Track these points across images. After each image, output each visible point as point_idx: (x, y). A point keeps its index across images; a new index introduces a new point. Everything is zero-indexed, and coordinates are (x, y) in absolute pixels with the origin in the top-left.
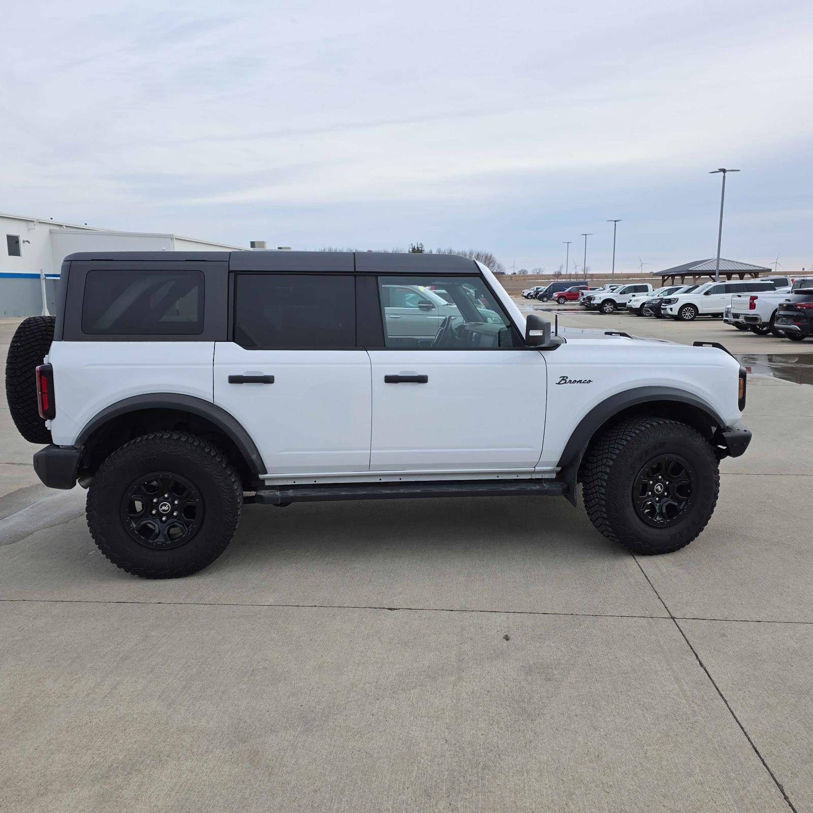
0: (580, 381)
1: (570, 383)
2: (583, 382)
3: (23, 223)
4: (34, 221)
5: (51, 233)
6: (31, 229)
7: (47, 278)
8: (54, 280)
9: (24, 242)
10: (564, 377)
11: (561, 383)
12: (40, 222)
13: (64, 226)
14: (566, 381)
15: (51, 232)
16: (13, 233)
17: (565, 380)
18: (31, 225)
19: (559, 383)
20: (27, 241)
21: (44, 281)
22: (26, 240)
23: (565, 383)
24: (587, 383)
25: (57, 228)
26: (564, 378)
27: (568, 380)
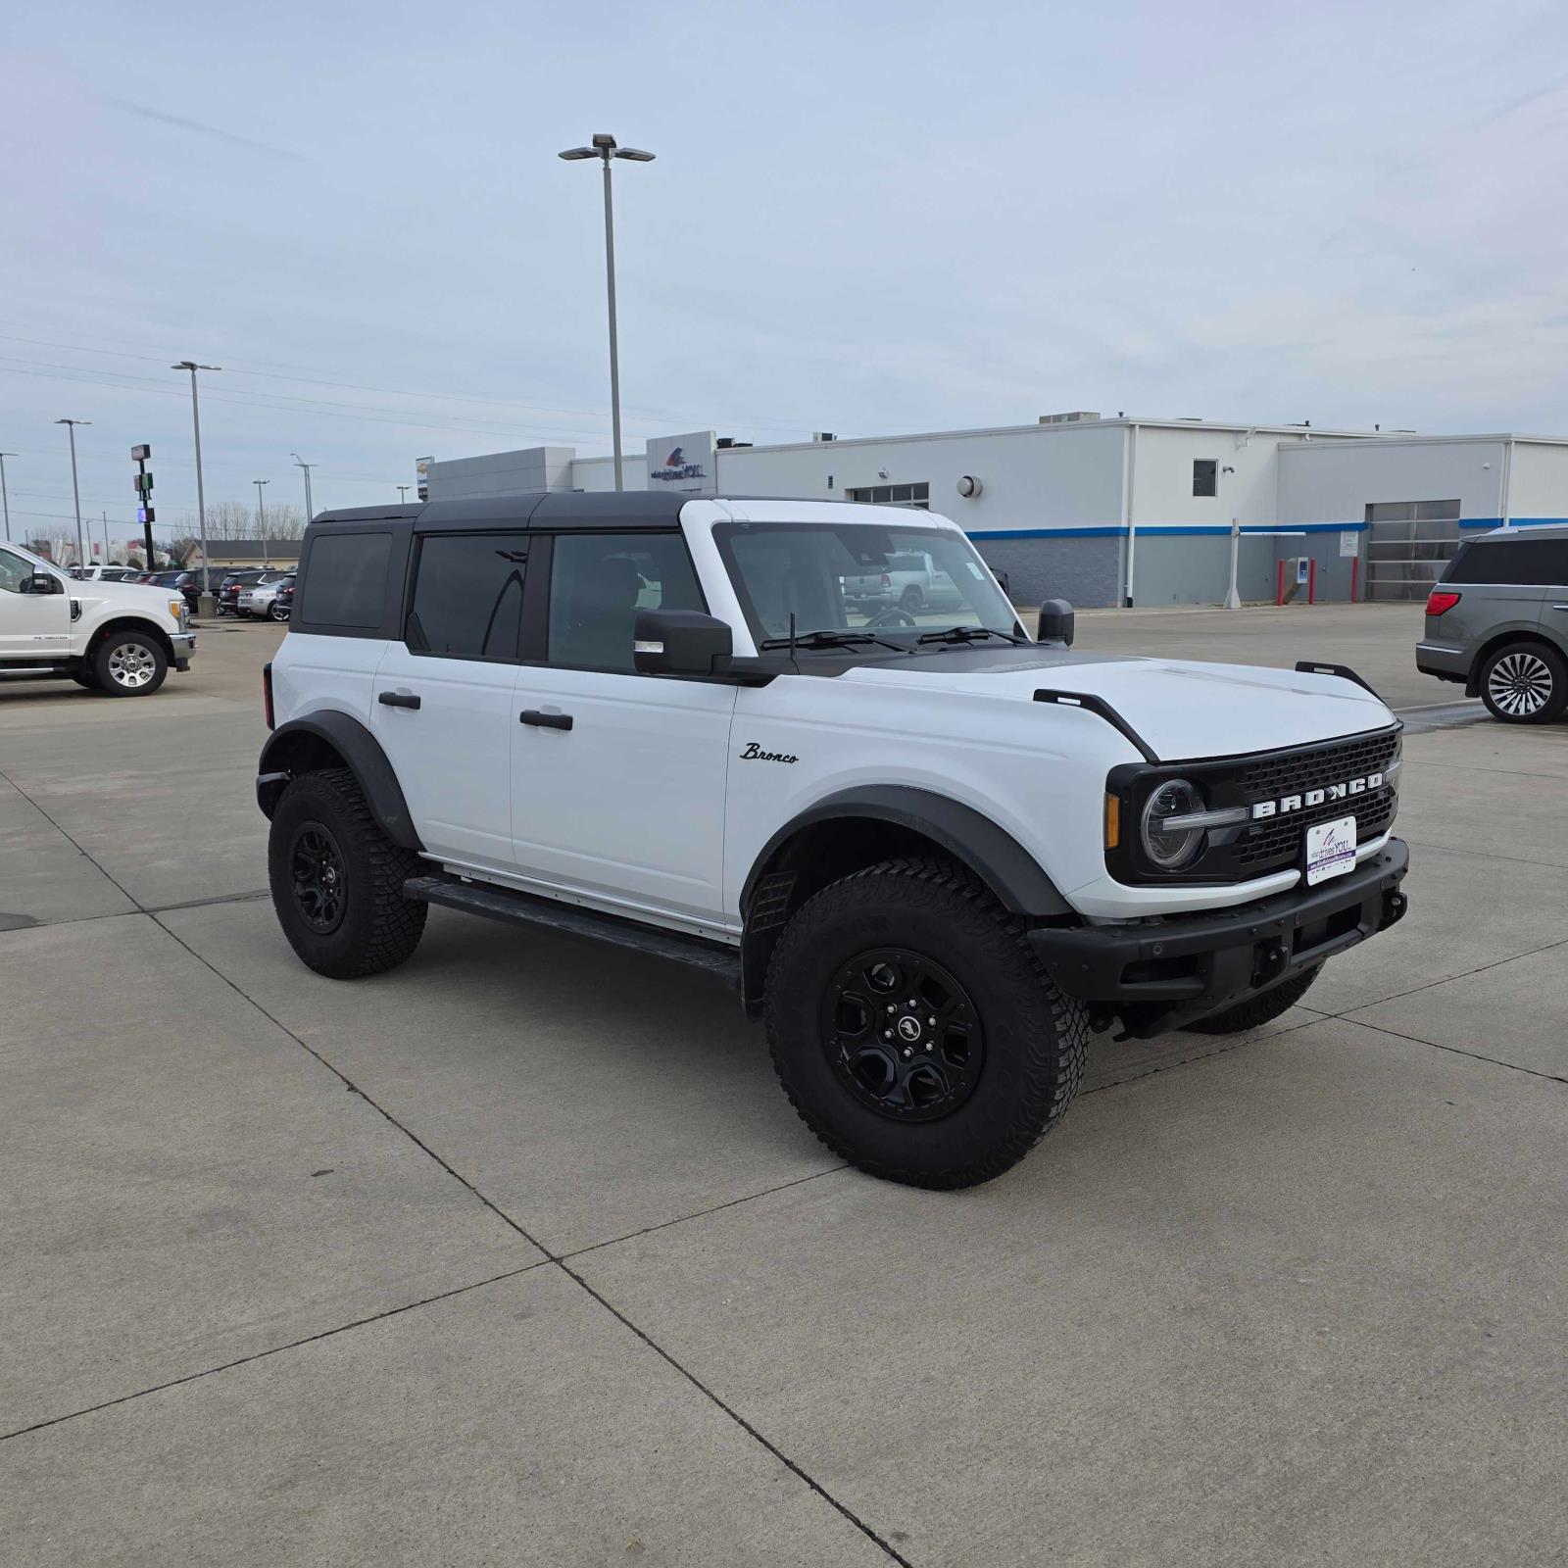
0: (778, 757)
1: (763, 758)
2: (784, 760)
3: (1230, 438)
4: (1246, 432)
5: (1279, 450)
6: (1240, 446)
7: (1242, 534)
8: (1275, 537)
9: (1224, 471)
10: (754, 744)
11: (749, 756)
12: (1257, 432)
13: (1307, 437)
14: (756, 753)
15: (1280, 448)
16: (1205, 455)
17: (755, 751)
18: (1242, 438)
19: (745, 757)
20: (1230, 469)
21: (1237, 539)
22: (1228, 466)
23: (754, 757)
24: (790, 761)
25: (1294, 440)
26: (754, 747)
27: (759, 751)
